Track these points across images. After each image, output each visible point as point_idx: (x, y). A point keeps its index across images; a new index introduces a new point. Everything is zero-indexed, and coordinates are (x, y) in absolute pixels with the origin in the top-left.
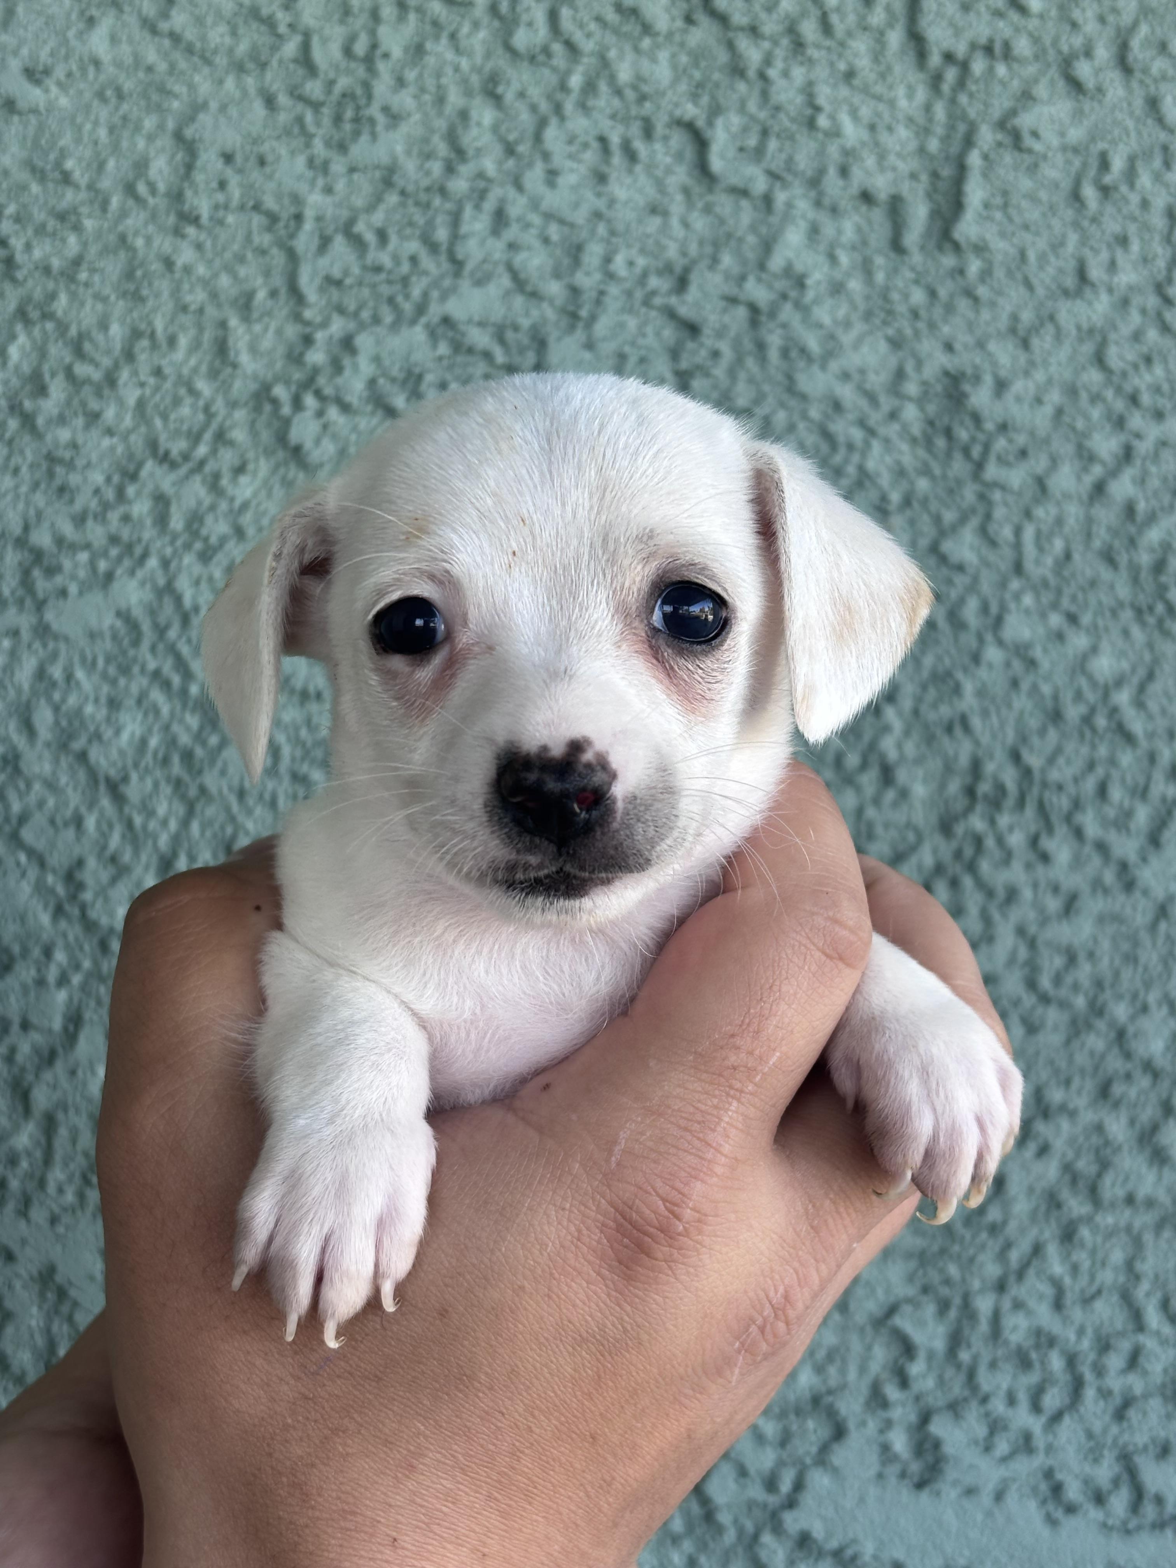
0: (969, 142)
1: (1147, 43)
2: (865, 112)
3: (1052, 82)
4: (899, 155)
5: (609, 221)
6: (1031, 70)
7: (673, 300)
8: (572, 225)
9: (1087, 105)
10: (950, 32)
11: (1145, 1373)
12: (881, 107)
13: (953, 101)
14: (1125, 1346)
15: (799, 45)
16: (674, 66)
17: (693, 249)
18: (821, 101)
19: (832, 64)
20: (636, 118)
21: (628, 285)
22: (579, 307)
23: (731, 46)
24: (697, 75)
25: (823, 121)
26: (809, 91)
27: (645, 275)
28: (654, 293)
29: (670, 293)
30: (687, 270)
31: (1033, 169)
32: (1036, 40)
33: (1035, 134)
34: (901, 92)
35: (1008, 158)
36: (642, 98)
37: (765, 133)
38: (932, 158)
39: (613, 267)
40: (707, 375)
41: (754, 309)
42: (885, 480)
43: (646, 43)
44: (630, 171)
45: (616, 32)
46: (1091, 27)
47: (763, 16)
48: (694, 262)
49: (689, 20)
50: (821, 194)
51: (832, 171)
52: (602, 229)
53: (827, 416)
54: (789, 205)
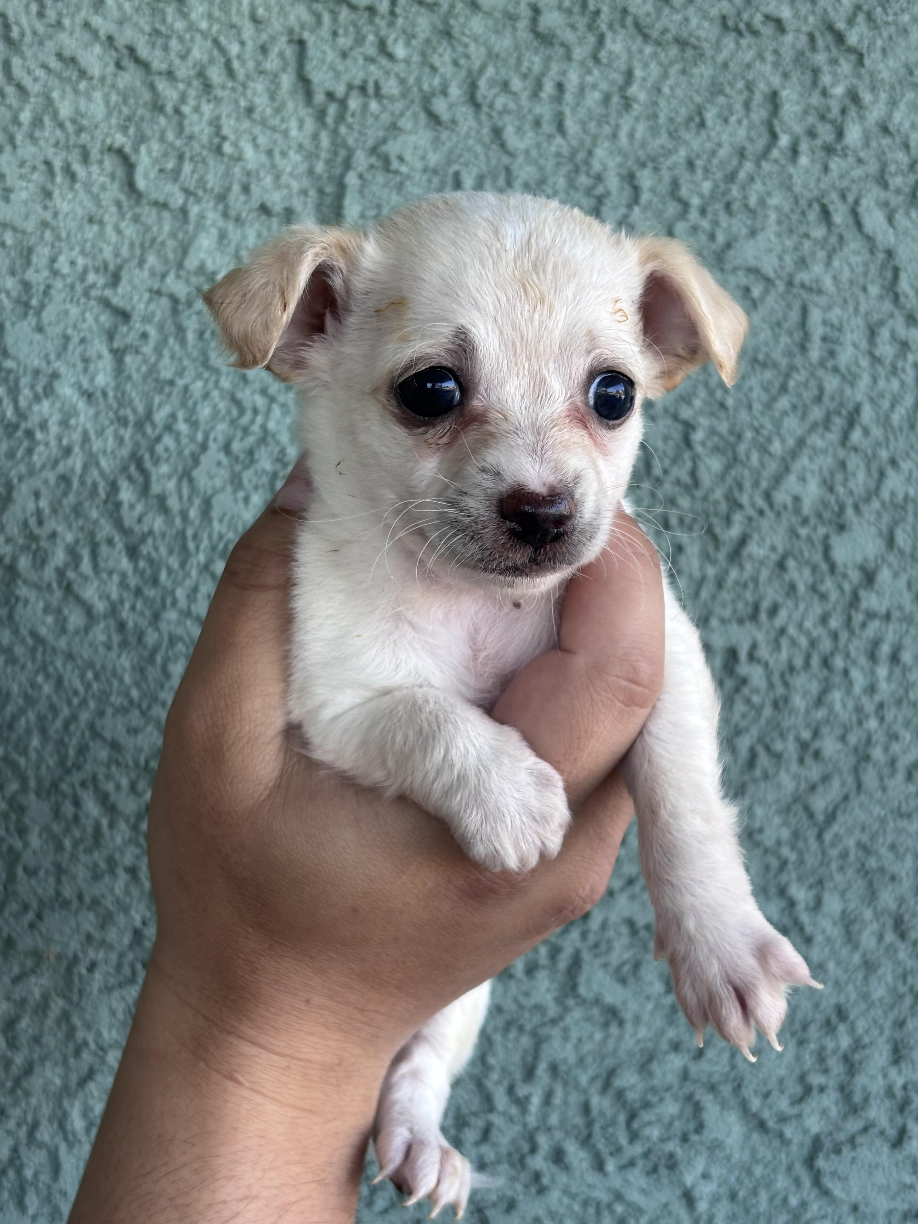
0: (347, 165)
1: (492, 83)
2: (262, 140)
3: (415, 116)
4: (291, 175)
5: (53, 229)
6: (399, 106)
7: (108, 293)
8: (24, 232)
9: (444, 135)
10: (331, 74)
11: (495, 1145)
12: (278, 136)
13: (335, 132)
14: (480, 1123)
15: (207, 86)
16: (107, 103)
17: (125, 251)
18: (225, 131)
19: (236, 101)
20: (74, 146)
21: (69, 280)
22: (30, 298)
23: (152, 87)
24: (126, 110)
25: (227, 148)
26: (216, 124)
27: (85, 272)
28: (93, 286)
29: (105, 286)
30: (119, 268)
31: (400, 187)
32: (402, 81)
33: (401, 159)
34: (293, 124)
35: (380, 178)
36: (80, 130)
37: (181, 157)
38: (320, 177)
39: (56, 266)
40: (137, 352)
41: (174, 300)
42: (284, 438)
43: (83, 85)
44: (71, 188)
45: (59, 76)
46: (447, 70)
47: (177, 62)
48: (126, 261)
49: (119, 65)
50: (226, 207)
51: (236, 188)
52: (48, 235)
53: (235, 386)
54: (202, 217)
